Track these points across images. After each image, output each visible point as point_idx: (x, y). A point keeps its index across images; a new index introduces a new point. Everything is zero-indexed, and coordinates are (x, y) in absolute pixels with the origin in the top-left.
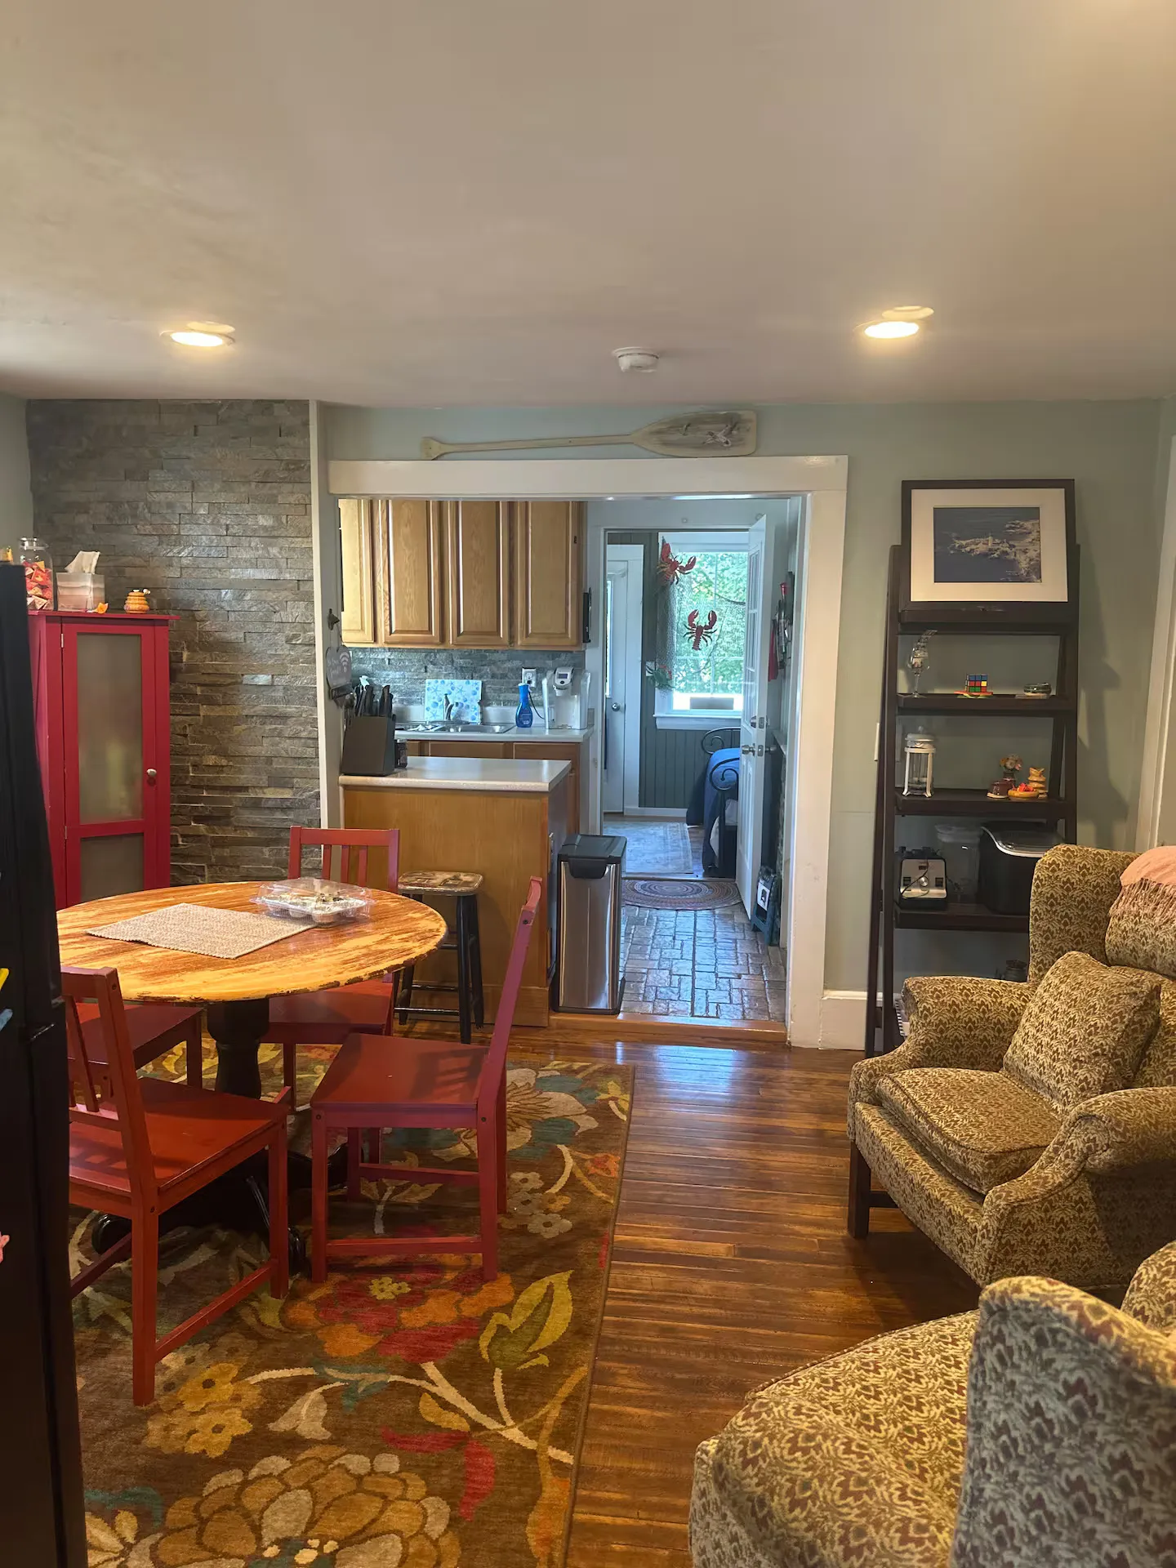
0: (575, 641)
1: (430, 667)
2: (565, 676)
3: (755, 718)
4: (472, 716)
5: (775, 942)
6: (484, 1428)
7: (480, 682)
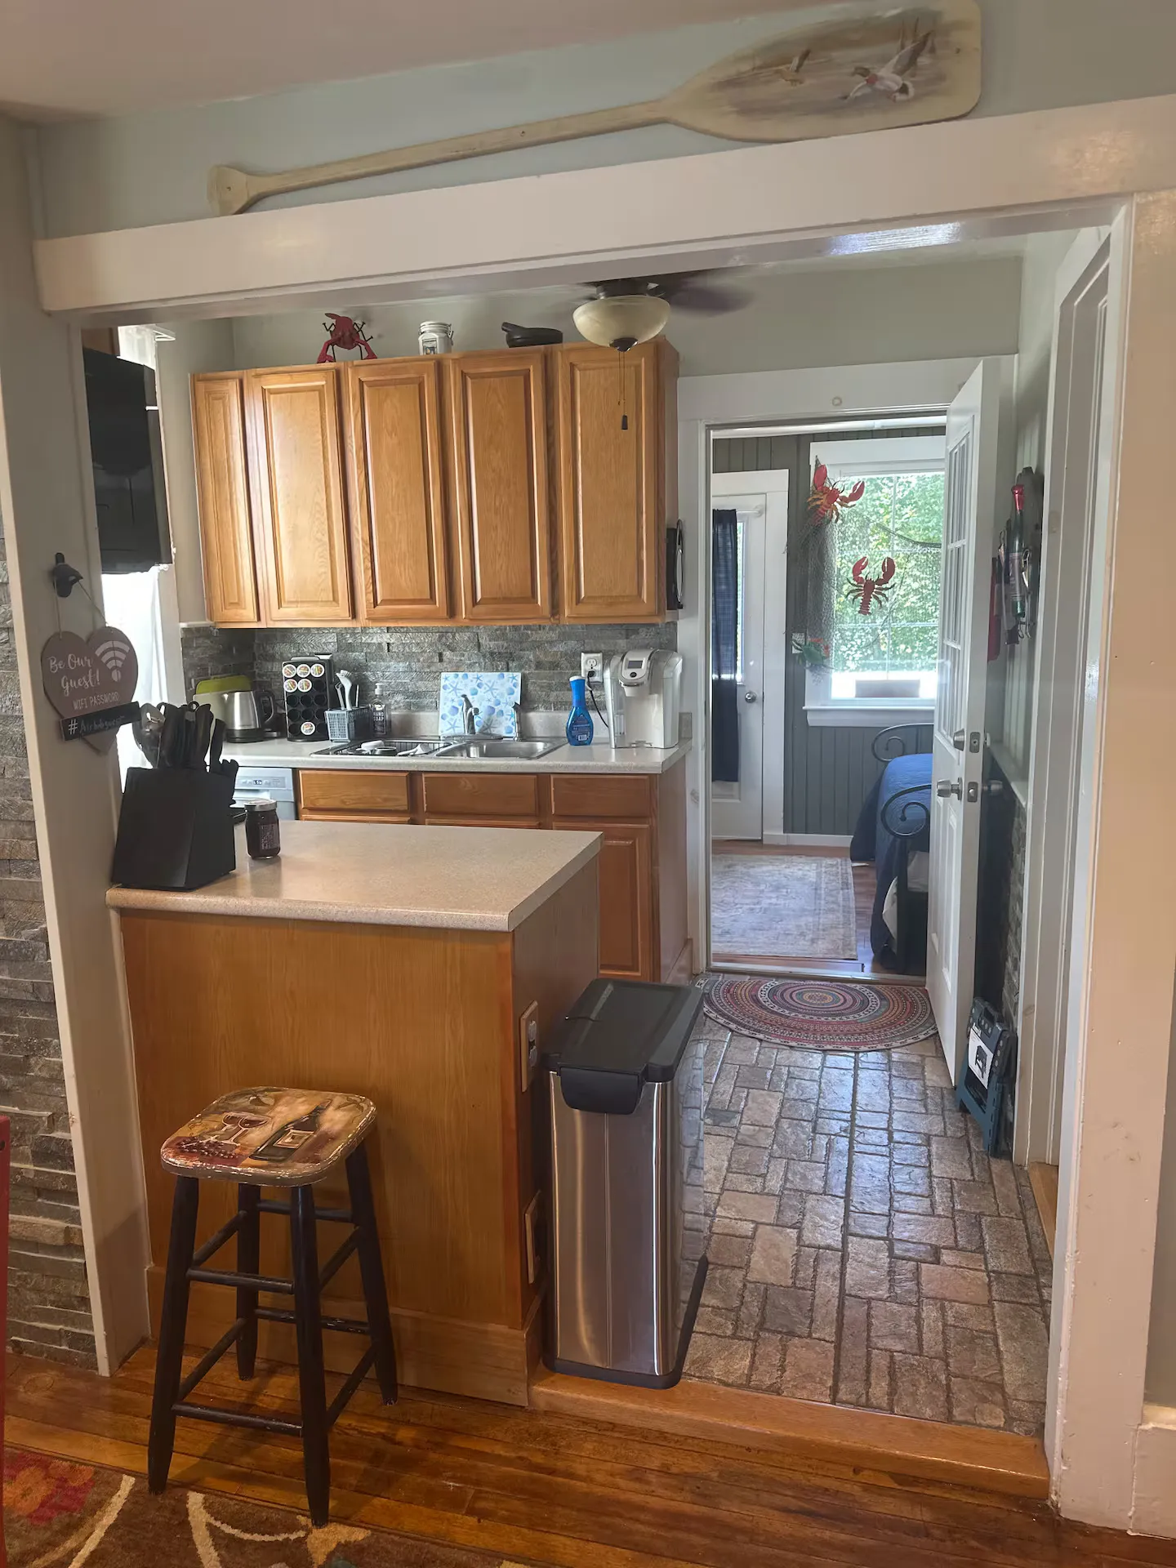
0: (653, 607)
1: (447, 654)
2: (638, 664)
3: (962, 732)
4: (506, 726)
5: (1003, 1146)
7: (518, 676)
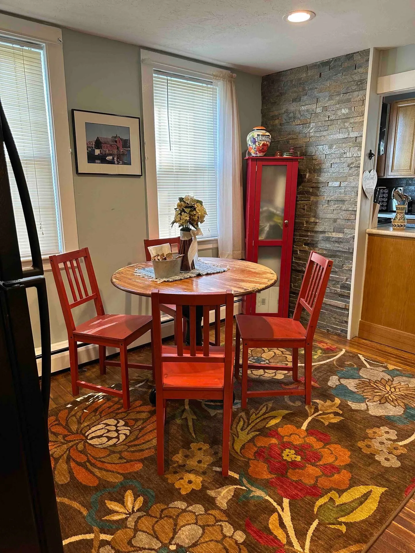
6: (293, 546)
